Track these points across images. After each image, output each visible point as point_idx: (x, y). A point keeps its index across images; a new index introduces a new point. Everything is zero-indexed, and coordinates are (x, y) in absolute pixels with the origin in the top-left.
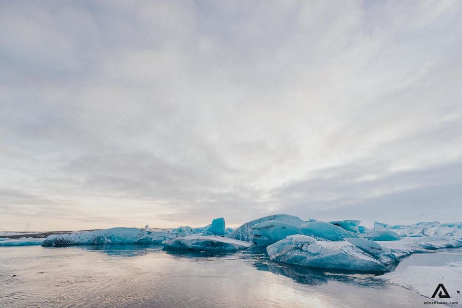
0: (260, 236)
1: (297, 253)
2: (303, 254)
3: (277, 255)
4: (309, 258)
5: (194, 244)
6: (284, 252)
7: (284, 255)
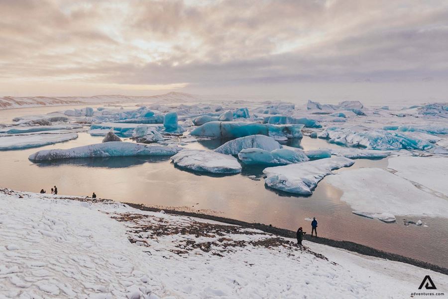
0: (246, 158)
1: (281, 185)
2: (284, 186)
3: (272, 184)
4: (286, 188)
5: (216, 171)
6: (275, 184)
7: (275, 185)
